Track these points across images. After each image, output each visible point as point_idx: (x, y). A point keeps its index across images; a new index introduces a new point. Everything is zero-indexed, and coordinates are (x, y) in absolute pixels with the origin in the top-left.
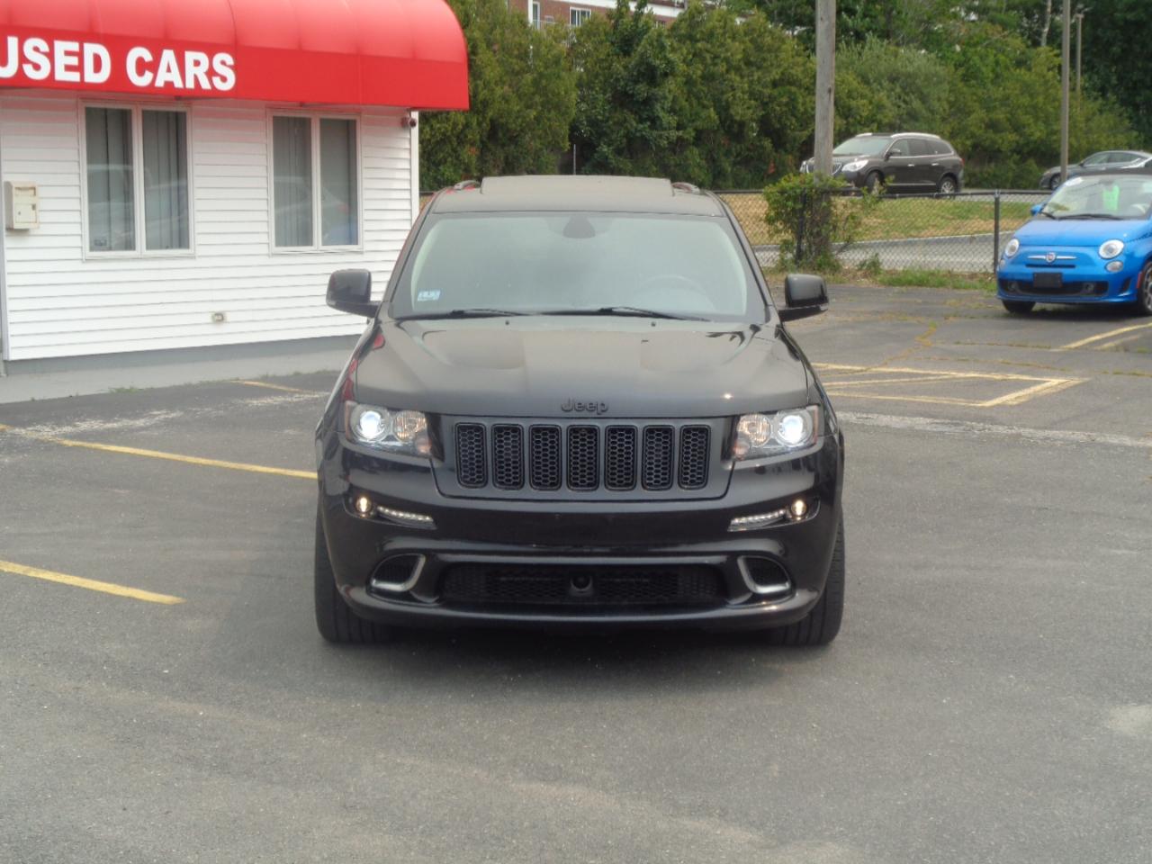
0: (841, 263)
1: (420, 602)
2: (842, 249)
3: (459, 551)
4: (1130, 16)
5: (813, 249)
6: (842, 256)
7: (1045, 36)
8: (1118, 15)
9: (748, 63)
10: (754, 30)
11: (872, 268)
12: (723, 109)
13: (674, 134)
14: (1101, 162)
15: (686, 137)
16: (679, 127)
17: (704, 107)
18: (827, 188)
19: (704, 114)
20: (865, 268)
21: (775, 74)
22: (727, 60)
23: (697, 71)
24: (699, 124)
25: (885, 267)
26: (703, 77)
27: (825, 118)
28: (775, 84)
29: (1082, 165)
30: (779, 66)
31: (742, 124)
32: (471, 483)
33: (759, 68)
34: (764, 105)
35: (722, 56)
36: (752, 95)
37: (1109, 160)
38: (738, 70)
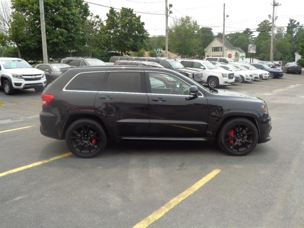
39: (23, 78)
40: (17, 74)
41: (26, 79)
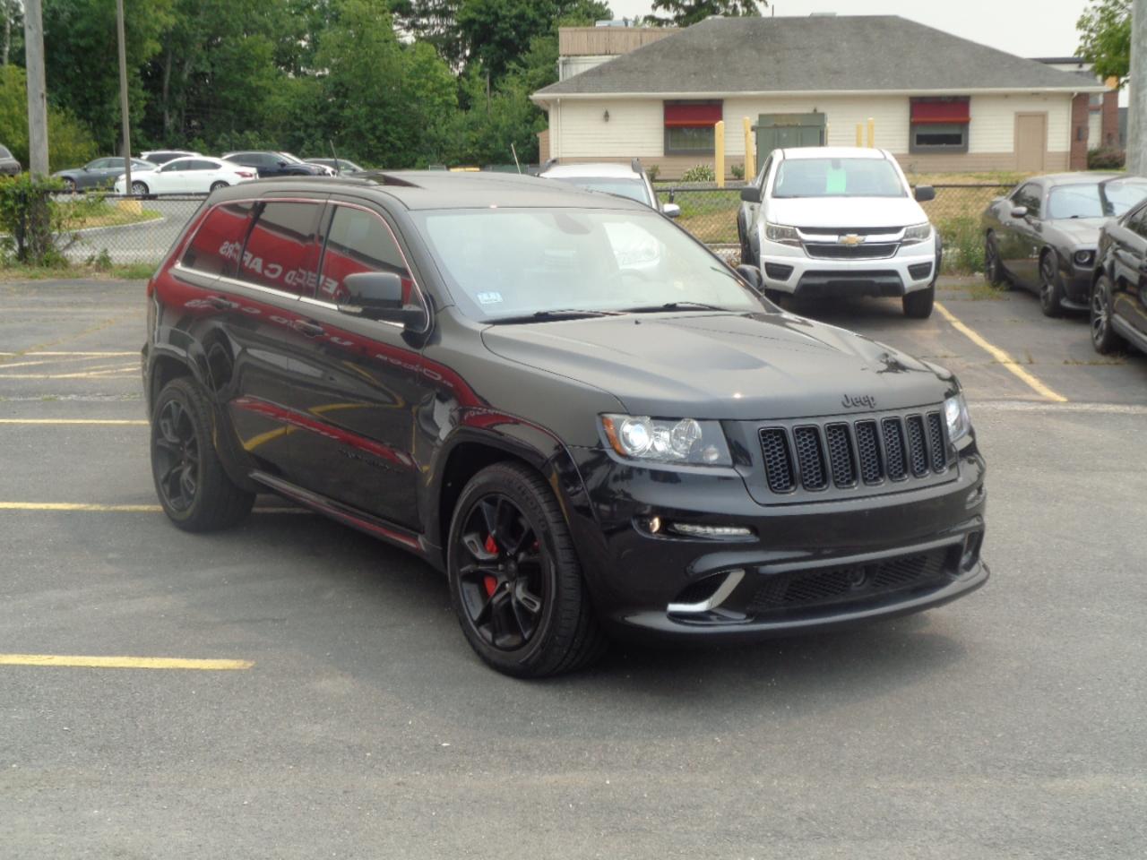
0: (68, 259)
1: (729, 619)
2: (68, 247)
3: (779, 562)
4: (82, 43)
5: (38, 245)
6: (69, 253)
7: (6, 54)
8: (72, 41)
11: (104, 263)
14: (100, 167)
18: (46, 188)
20: (94, 263)
25: (114, 262)
27: (38, 122)
29: (85, 170)
32: (781, 489)
37: (109, 166)
39: (801, 243)
40: (781, 221)
41: (816, 250)
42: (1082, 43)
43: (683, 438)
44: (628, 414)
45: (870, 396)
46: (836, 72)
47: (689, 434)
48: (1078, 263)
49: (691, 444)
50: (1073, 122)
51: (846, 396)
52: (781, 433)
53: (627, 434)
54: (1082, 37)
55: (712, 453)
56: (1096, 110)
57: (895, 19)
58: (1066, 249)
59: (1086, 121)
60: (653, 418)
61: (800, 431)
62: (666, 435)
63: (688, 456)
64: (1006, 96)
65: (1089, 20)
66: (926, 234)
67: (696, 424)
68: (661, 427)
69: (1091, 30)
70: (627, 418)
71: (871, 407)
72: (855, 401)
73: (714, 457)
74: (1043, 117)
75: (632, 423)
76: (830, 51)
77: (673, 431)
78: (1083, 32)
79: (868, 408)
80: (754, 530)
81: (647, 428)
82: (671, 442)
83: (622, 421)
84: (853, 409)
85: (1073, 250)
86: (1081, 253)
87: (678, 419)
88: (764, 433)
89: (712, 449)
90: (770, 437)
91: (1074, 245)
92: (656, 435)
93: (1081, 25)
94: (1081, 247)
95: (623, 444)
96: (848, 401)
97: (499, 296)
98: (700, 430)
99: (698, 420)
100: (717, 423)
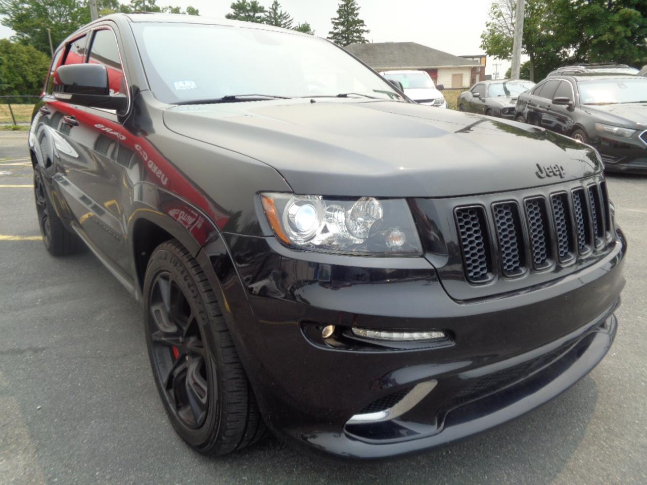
9: (30, 63)
10: (30, 51)
12: (24, 77)
13: (7, 86)
15: (12, 86)
16: (8, 83)
17: (17, 76)
19: (17, 79)
21: (41, 66)
22: (22, 61)
23: (12, 64)
24: (15, 82)
26: (14, 66)
28: (41, 70)
30: (42, 64)
31: (32, 83)
32: (478, 278)
33: (34, 64)
34: (38, 76)
35: (20, 59)
36: (34, 73)
38: (27, 64)
42: (482, 43)
43: (361, 219)
44: (292, 192)
45: (559, 166)
46: (394, 61)
47: (368, 215)
48: (503, 113)
49: (369, 226)
50: (471, 77)
51: (538, 165)
52: (479, 211)
53: (294, 216)
54: (482, 41)
55: (397, 238)
56: (478, 73)
57: (412, 43)
58: (498, 108)
59: (475, 76)
60: (326, 197)
61: (499, 208)
62: (340, 216)
63: (367, 241)
64: (449, 68)
65: (485, 35)
66: (442, 103)
67: (376, 202)
68: (334, 206)
69: (486, 39)
70: (292, 198)
71: (561, 177)
72: (548, 171)
73: (399, 243)
74: (461, 75)
75: (299, 204)
76: (391, 54)
77: (350, 212)
78: (483, 39)
79: (558, 179)
80: (450, 334)
81: (317, 210)
82: (347, 225)
83: (287, 201)
84: (547, 180)
85: (502, 108)
86: (505, 109)
87: (356, 198)
88: (459, 213)
89: (397, 233)
90: (465, 217)
91: (502, 106)
92: (327, 216)
93: (482, 37)
94: (505, 106)
95: (287, 228)
96: (542, 172)
97: (193, 83)
98: (380, 211)
99: (379, 198)
100: (404, 201)
